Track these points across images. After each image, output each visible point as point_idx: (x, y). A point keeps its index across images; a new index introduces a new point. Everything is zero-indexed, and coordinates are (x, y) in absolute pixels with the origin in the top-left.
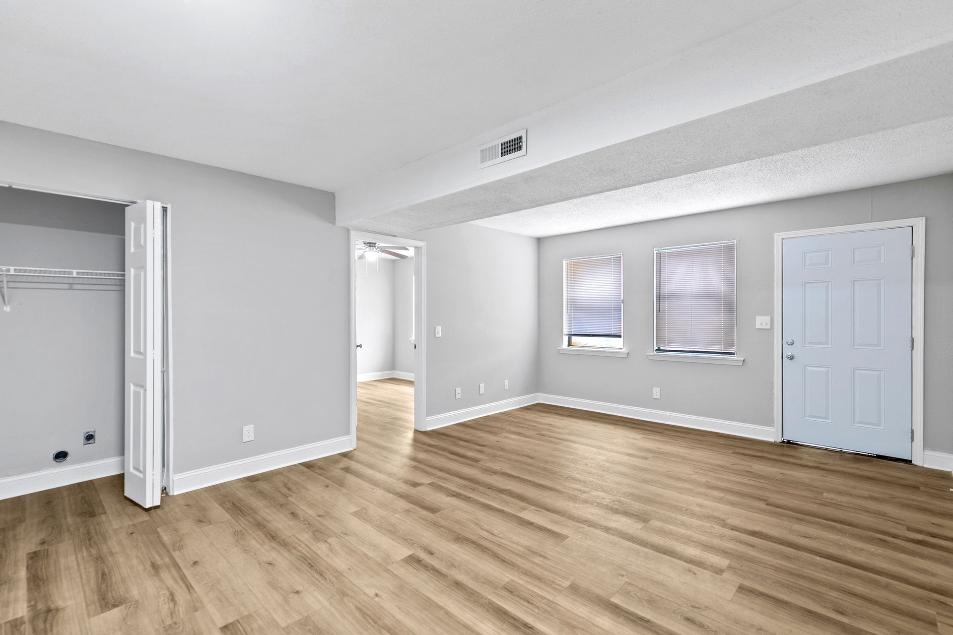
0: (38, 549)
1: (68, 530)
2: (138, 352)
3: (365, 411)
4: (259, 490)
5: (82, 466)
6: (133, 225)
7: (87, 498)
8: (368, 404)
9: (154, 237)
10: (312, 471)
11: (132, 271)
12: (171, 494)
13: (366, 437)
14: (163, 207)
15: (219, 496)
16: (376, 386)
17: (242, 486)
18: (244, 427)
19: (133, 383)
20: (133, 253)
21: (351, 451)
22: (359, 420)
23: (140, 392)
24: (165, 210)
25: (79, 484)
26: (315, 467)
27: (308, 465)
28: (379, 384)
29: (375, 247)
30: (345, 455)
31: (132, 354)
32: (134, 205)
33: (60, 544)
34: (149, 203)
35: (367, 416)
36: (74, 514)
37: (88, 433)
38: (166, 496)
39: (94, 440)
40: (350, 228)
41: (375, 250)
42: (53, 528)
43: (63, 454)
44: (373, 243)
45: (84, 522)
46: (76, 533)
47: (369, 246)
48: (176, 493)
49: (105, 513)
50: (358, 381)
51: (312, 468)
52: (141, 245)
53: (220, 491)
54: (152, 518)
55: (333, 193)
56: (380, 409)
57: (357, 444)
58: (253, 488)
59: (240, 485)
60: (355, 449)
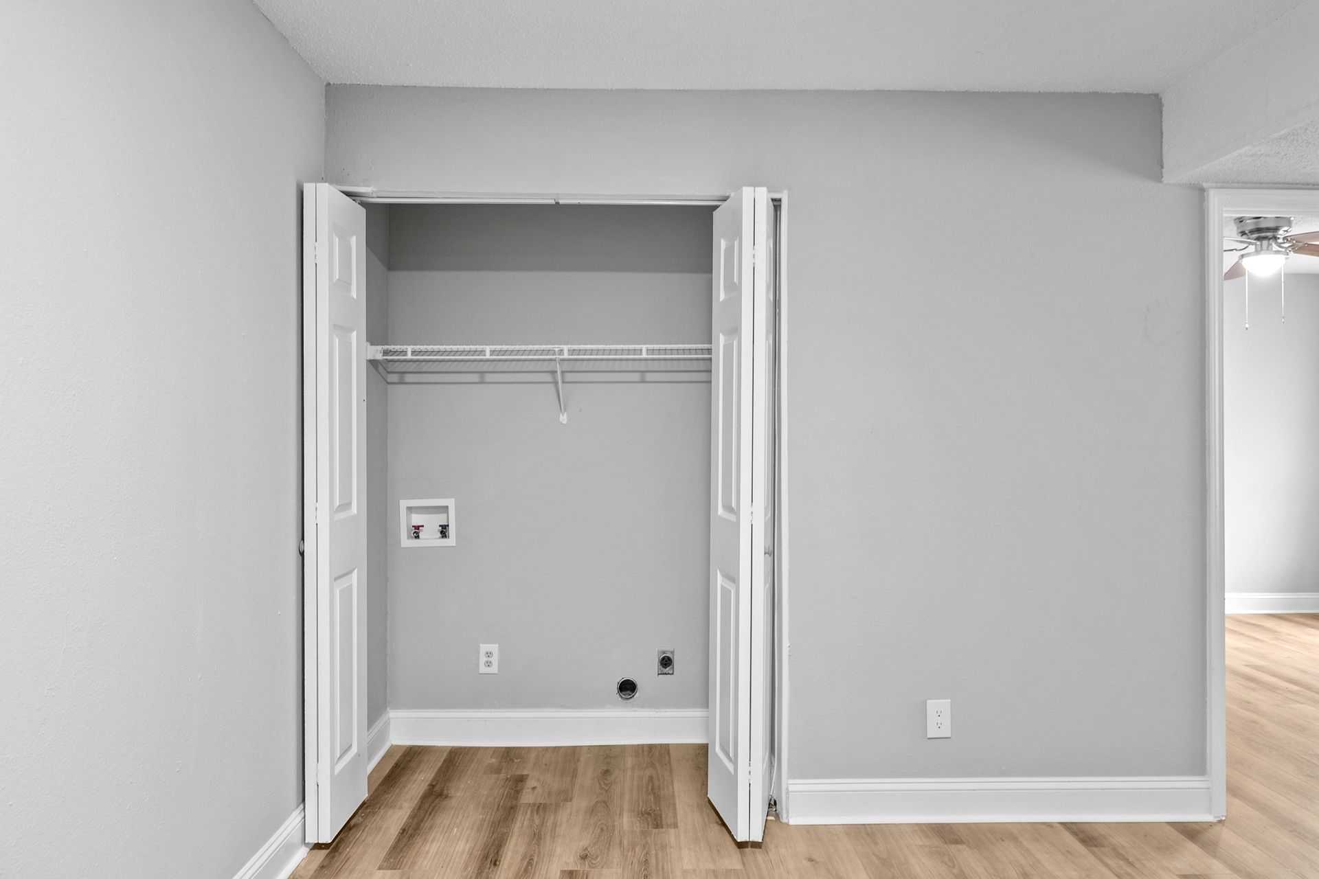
0: (576, 869)
1: (621, 843)
2: (728, 508)
3: (1246, 705)
4: (961, 870)
5: (656, 714)
6: (723, 244)
7: (656, 782)
8: (1253, 685)
9: (754, 263)
10: (1093, 853)
11: (722, 338)
12: (784, 820)
13: (1257, 788)
14: (773, 200)
15: (874, 858)
16: (1274, 632)
17: (921, 846)
18: (928, 701)
19: (720, 570)
20: (723, 301)
21: (1211, 825)
22: (1230, 731)
23: (731, 591)
24: (777, 204)
25: (651, 747)
26: (1103, 846)
27: (1086, 835)
28: (1285, 628)
29: (1275, 238)
30: (1191, 832)
31: (720, 511)
32: (724, 205)
33: (605, 870)
34: (747, 192)
35: (1255, 722)
36: (634, 811)
37: (664, 653)
38: (776, 821)
39: (673, 668)
40: (1205, 185)
41: (1275, 247)
42: (602, 830)
43: (630, 684)
44: (1268, 229)
45: (643, 833)
46: (630, 854)
47: (1258, 239)
48: (792, 821)
49: (675, 826)
50: (1229, 610)
51: (1096, 846)
52: (734, 283)
53: (876, 844)
54: (745, 870)
55: (1156, 95)
56: (1294, 705)
57: (1229, 805)
58: (946, 859)
59: (921, 843)
60: (1220, 822)
